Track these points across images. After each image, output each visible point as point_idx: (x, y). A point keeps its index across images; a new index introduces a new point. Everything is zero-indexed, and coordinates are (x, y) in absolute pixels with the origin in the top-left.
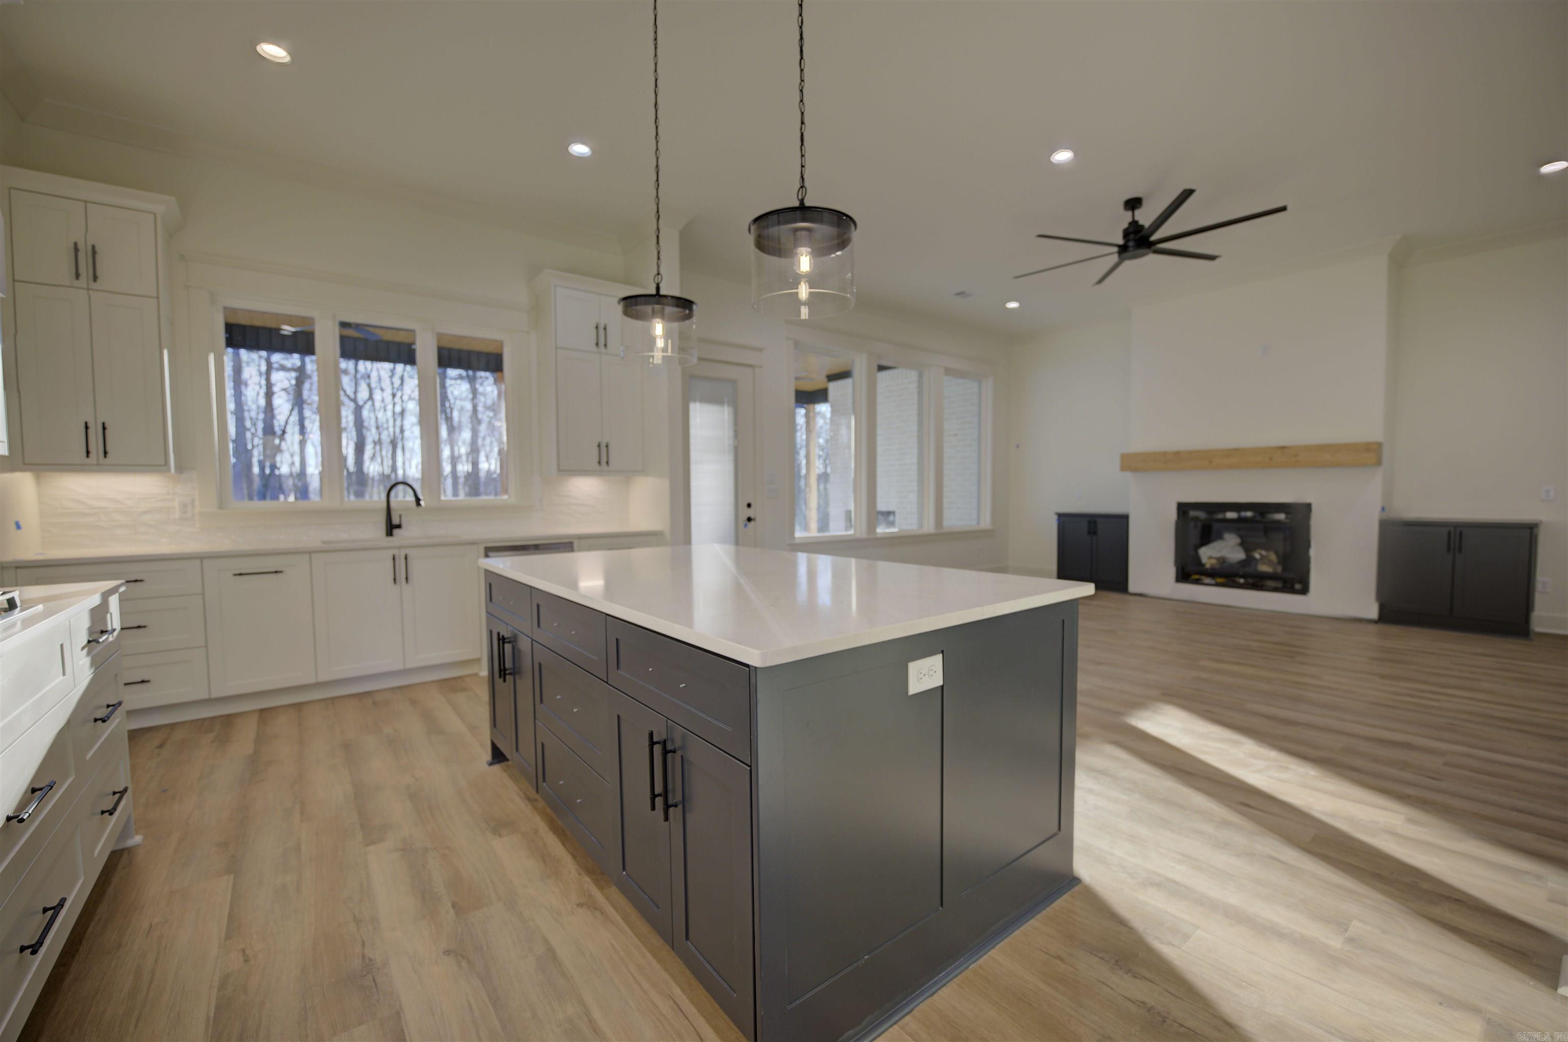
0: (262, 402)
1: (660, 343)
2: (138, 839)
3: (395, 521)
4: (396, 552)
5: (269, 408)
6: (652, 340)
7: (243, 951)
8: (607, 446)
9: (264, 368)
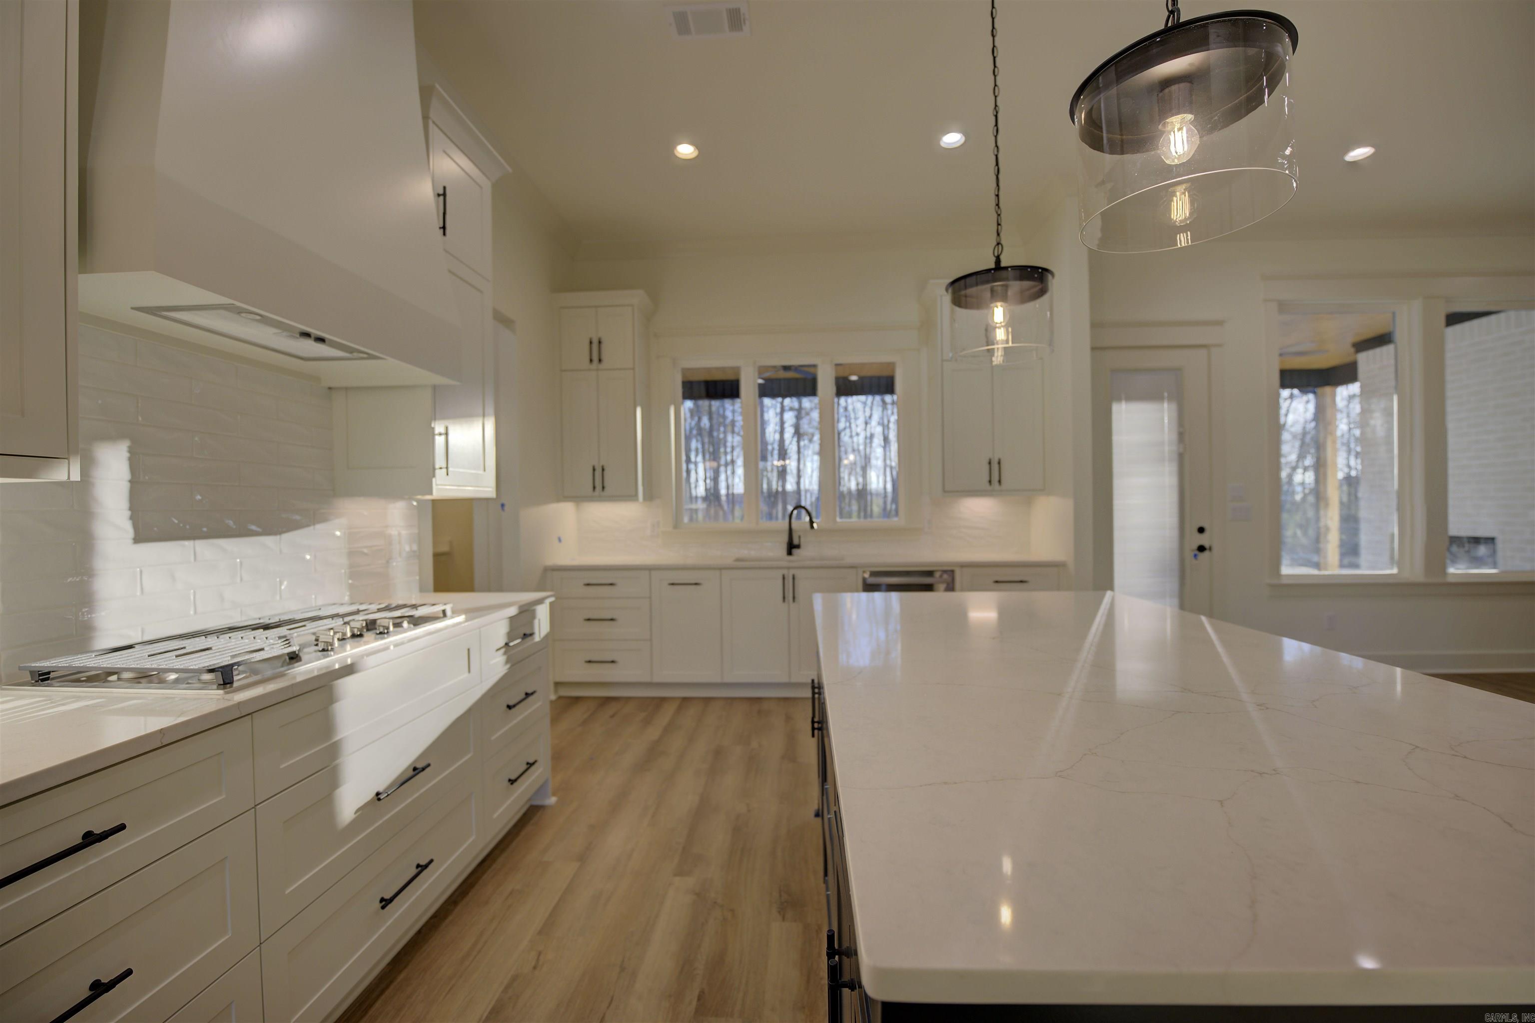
0: (777, 436)
1: (1000, 334)
2: (553, 800)
3: (796, 541)
4: (785, 572)
5: (782, 441)
6: (988, 331)
7: (540, 953)
8: (999, 463)
9: (778, 410)
